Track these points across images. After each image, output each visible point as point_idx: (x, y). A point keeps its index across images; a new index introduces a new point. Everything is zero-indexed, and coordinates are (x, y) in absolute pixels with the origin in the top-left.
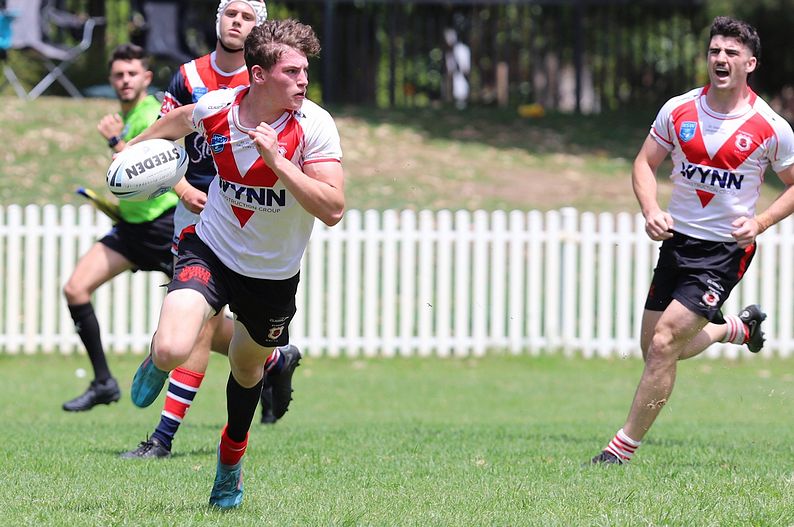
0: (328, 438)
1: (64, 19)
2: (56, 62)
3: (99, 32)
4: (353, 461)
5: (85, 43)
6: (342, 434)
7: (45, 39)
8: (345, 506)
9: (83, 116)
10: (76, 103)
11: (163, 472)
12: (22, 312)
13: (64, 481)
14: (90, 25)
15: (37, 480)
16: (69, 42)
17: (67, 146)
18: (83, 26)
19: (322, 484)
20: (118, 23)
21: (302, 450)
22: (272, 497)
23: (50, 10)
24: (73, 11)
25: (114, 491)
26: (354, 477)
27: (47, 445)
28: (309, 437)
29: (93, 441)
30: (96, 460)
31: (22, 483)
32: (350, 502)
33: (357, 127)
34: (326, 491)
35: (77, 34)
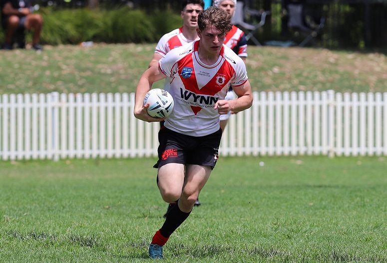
0: (368, 191)
1: (254, 12)
2: (250, 31)
3: (268, 18)
4: (379, 200)
5: (262, 22)
6: (374, 189)
7: (245, 21)
8: (375, 220)
9: (262, 53)
10: (259, 48)
11: (297, 206)
12: (236, 138)
13: (254, 210)
14: (264, 14)
15: (242, 210)
16: (255, 22)
17: (255, 66)
18: (261, 15)
19: (365, 211)
20: (276, 14)
21: (356, 196)
22: (344, 216)
23: (247, 9)
24: (257, 9)
25: (275, 214)
26: (379, 207)
27: (247, 195)
28: (359, 190)
29: (267, 193)
30: (268, 201)
31: (236, 211)
32: (377, 218)
33: (379, 57)
34: (367, 213)
35: (258, 19)
